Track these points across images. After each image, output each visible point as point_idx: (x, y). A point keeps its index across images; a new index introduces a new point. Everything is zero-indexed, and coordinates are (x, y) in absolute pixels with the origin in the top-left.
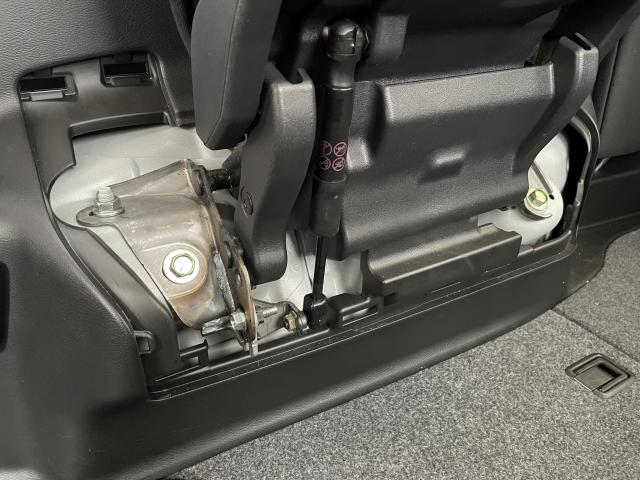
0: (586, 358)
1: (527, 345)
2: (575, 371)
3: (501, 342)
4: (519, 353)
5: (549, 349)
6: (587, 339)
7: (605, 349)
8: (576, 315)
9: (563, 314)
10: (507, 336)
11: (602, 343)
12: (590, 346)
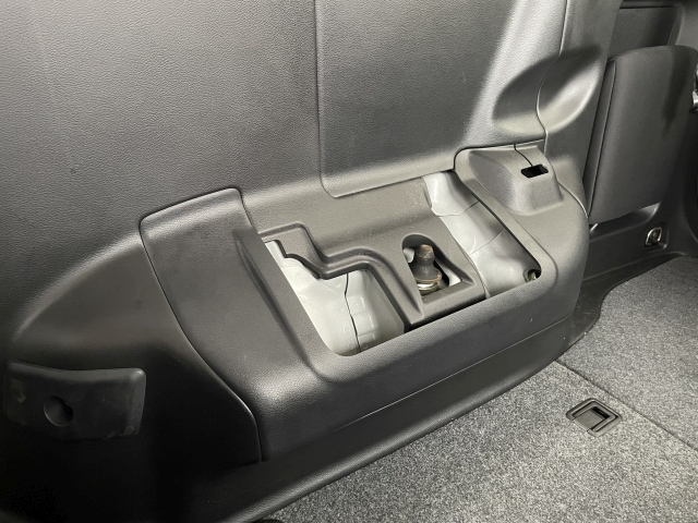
0: (583, 402)
1: (535, 395)
2: (573, 415)
3: (514, 393)
4: (529, 402)
5: (553, 397)
6: (584, 385)
7: (599, 395)
8: (575, 366)
9: (565, 365)
10: (519, 387)
11: (596, 389)
12: (586, 393)
